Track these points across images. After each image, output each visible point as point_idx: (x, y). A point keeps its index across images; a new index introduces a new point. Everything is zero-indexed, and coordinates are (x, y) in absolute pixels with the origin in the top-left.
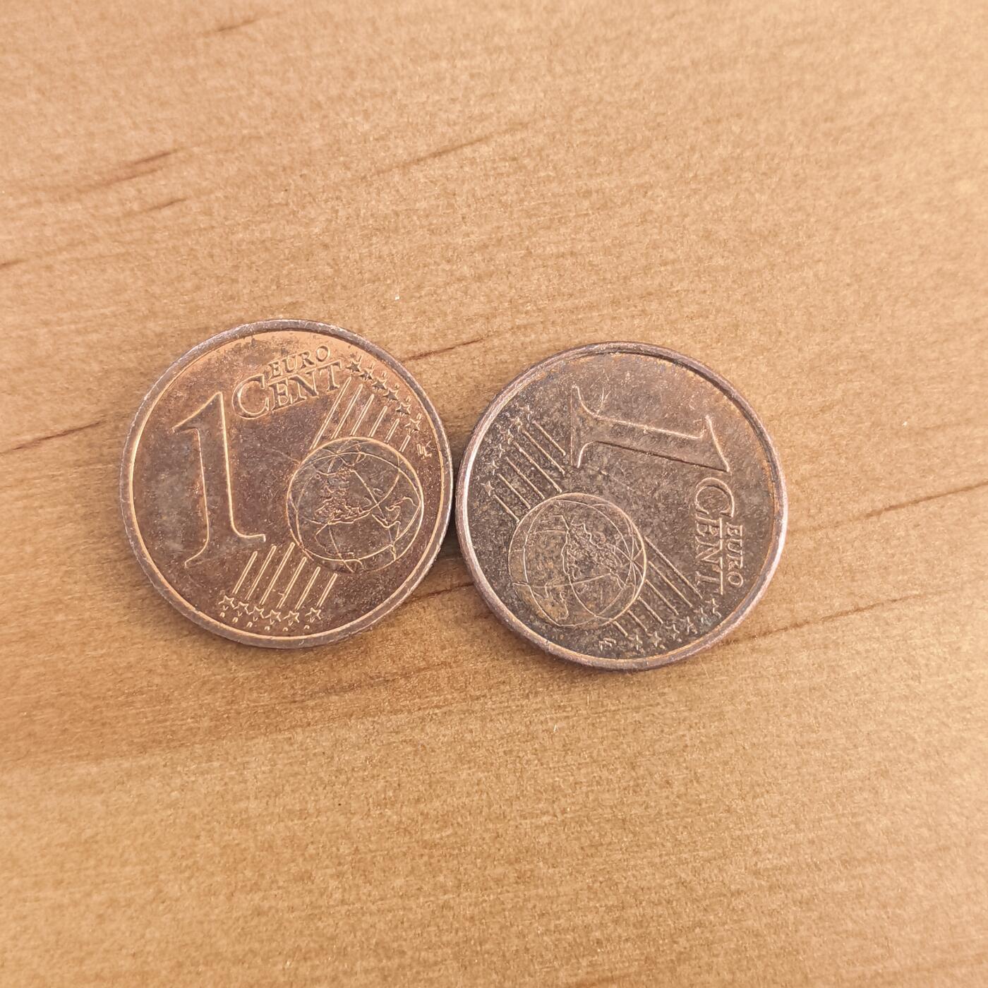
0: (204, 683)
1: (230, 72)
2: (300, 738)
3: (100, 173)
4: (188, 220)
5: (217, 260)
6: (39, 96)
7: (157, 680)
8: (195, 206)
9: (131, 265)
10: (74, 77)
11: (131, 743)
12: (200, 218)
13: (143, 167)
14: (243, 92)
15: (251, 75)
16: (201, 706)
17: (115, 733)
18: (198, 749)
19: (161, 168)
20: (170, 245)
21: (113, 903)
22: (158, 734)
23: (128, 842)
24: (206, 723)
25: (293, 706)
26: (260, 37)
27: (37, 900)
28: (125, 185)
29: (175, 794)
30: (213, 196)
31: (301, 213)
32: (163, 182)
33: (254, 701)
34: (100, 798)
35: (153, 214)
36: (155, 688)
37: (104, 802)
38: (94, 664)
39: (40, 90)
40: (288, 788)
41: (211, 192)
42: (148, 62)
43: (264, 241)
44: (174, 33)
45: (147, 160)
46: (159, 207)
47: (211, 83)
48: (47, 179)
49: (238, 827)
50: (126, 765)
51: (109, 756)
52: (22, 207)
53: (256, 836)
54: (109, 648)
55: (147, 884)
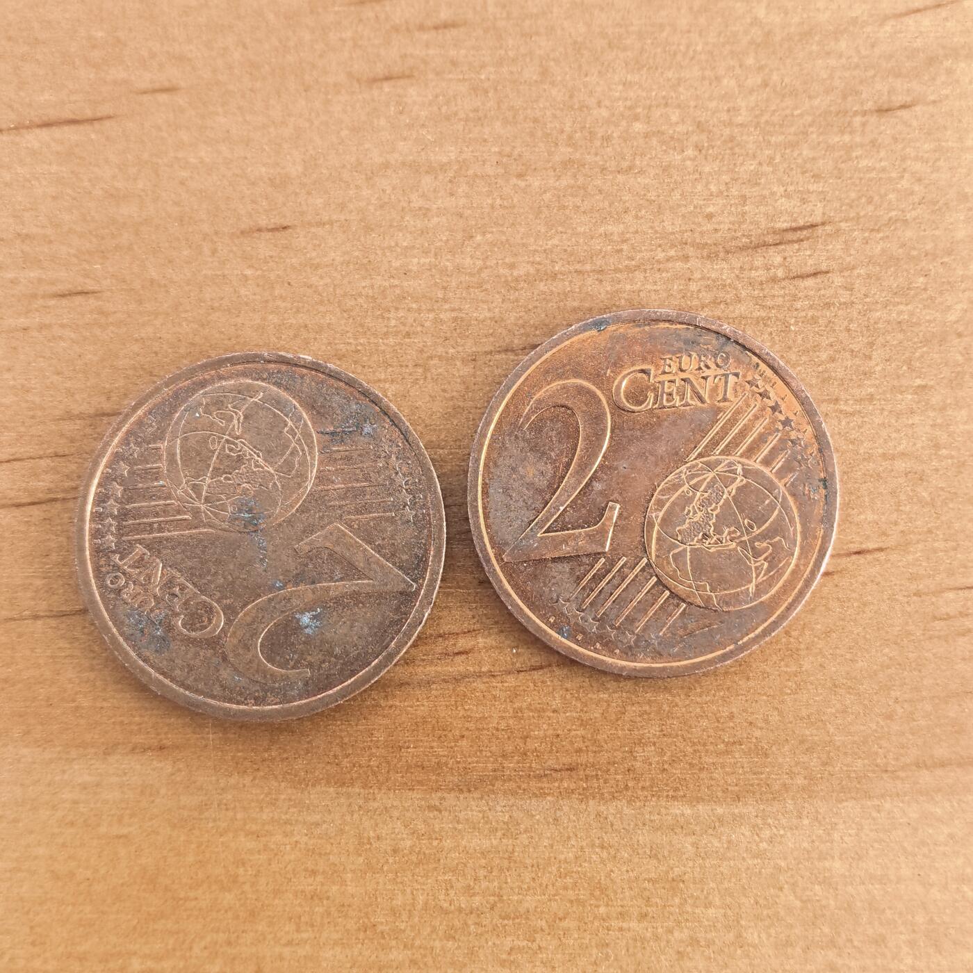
0: (802, 742)
1: (882, 154)
2: (887, 806)
3: (749, 236)
4: (829, 292)
5: (854, 334)
6: (696, 153)
7: (758, 733)
8: (838, 280)
9: (769, 330)
10: (732, 139)
11: (725, 791)
12: (841, 292)
13: (790, 236)
14: (894, 175)
15: (904, 159)
16: (797, 764)
17: (712, 779)
18: (790, 805)
19: (808, 239)
20: (810, 314)
21: (694, 942)
22: (752, 785)
23: (712, 885)
24: (800, 781)
25: (885, 776)
26: (915, 123)
27: (621, 929)
28: (772, 250)
29: (764, 845)
30: (856, 272)
31: (939, 300)
32: (808, 253)
33: (847, 765)
34: (691, 839)
35: (796, 282)
36: (754, 740)
37: (695, 845)
38: (698, 710)
39: (698, 148)
40: (871, 853)
41: (854, 268)
42: (805, 133)
43: (900, 322)
44: (832, 108)
45: (795, 230)
46: (802, 277)
47: (864, 163)
48: (697, 235)
49: (820, 883)
50: (720, 811)
51: (703, 800)
52: (668, 260)
53: (837, 895)
54: (714, 696)
55: (728, 928)
